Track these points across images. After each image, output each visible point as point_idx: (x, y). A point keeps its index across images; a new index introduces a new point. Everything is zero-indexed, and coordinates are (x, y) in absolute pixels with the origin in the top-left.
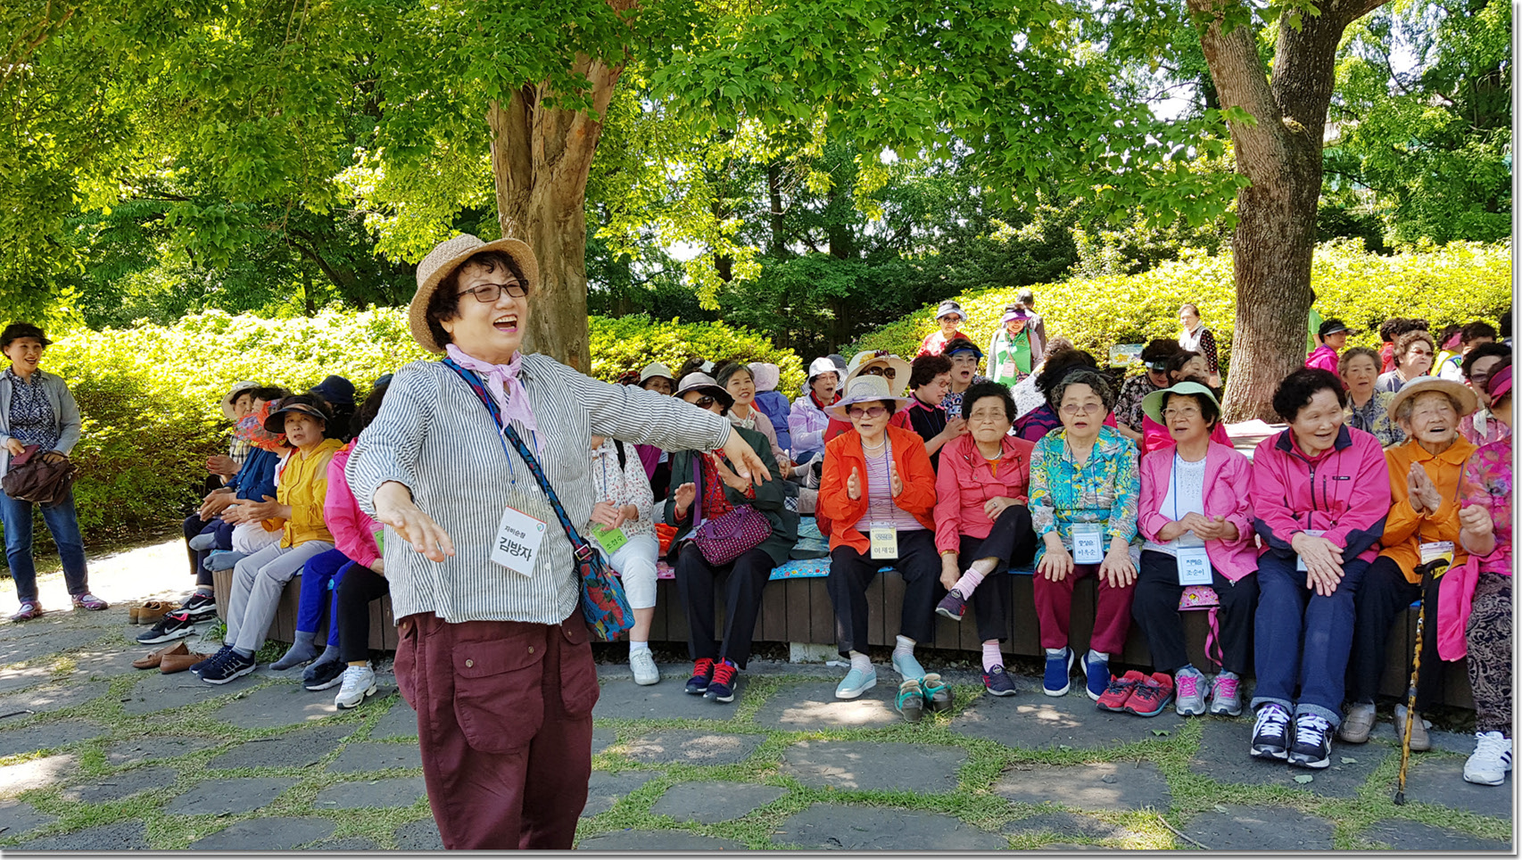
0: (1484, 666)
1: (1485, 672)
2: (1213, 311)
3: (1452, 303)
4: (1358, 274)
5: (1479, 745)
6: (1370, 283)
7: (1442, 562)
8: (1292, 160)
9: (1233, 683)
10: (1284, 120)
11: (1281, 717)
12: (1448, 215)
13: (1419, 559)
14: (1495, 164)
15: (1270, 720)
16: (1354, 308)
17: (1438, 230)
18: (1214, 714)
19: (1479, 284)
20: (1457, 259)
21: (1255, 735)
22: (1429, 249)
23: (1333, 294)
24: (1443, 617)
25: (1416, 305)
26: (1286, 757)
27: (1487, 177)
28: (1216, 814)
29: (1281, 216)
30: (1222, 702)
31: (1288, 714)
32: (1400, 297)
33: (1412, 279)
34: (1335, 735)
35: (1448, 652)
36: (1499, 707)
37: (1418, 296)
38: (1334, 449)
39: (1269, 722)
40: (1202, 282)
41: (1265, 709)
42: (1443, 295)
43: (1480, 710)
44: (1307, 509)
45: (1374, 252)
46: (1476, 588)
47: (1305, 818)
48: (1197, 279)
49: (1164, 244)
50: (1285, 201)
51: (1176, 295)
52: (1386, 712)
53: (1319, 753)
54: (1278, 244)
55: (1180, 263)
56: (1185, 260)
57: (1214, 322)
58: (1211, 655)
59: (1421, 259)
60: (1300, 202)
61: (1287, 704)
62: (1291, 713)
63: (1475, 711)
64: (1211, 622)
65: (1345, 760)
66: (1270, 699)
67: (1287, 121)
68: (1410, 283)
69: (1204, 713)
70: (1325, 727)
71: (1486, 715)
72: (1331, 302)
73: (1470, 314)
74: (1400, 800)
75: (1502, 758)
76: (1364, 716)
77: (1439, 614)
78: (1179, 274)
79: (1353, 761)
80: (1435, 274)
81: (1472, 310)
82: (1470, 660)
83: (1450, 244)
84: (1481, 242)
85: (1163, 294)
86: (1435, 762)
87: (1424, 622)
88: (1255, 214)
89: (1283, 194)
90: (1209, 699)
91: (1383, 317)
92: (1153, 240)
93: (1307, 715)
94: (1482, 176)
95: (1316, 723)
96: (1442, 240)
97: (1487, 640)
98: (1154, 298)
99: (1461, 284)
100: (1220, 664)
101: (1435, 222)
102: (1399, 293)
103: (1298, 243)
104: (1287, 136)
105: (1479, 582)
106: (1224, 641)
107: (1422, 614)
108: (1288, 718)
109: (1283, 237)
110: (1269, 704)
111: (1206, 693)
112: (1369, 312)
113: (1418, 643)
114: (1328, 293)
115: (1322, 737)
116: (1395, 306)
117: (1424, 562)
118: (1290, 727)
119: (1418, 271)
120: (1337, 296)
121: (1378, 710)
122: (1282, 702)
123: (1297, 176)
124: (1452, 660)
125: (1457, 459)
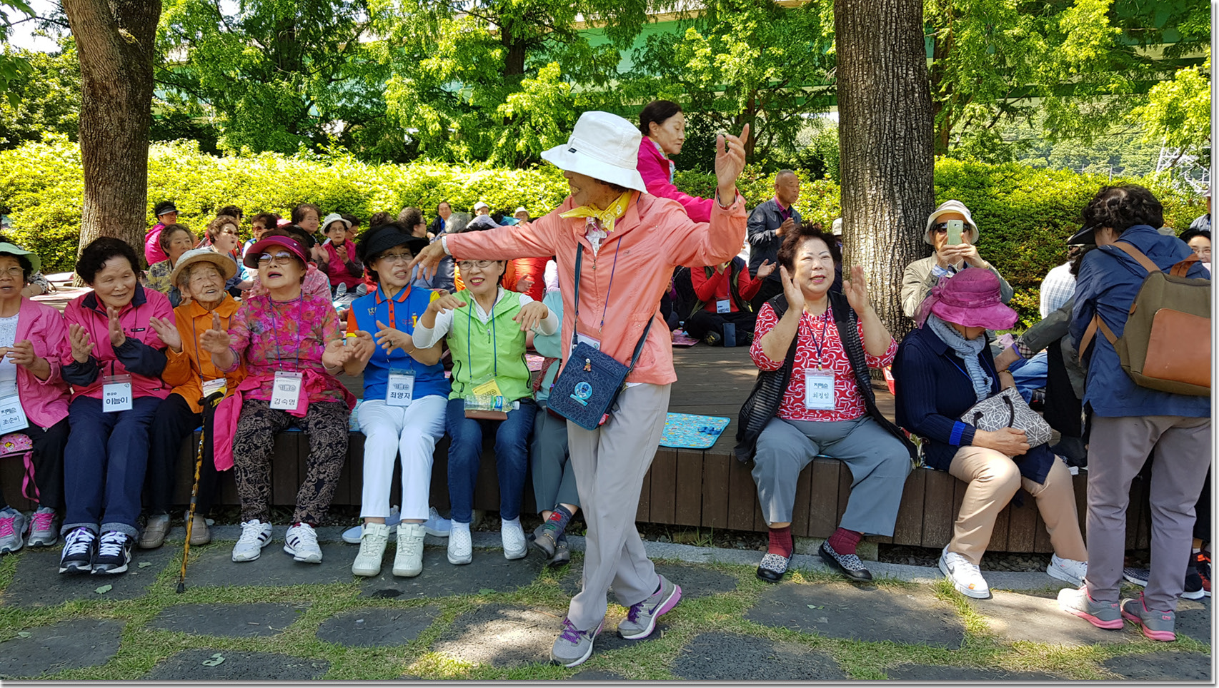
0: (245, 471)
1: (246, 476)
2: (73, 190)
3: (262, 197)
4: (194, 168)
5: (244, 533)
6: (202, 177)
7: (218, 395)
8: (127, 66)
9: (49, 517)
10: (120, 31)
11: (87, 537)
12: (262, 131)
13: (202, 394)
14: (294, 98)
15: (78, 541)
16: (190, 195)
17: (256, 141)
18: (32, 547)
19: (280, 184)
20: (266, 164)
21: (64, 556)
22: (249, 155)
23: (174, 183)
24: (217, 437)
25: (236, 196)
26: (90, 569)
27: (289, 107)
28: (19, 641)
29: (120, 112)
30: (38, 536)
31: (94, 534)
32: (225, 189)
33: (233, 176)
34: (134, 546)
35: (221, 465)
36: (256, 501)
37: (237, 190)
38: (132, 306)
39: (77, 542)
40: (63, 163)
41: (73, 533)
42: (255, 191)
43: (244, 506)
44: (110, 358)
45: (208, 153)
46: (241, 412)
47: (100, 624)
48: (59, 161)
49: (31, 126)
50: (123, 99)
51: (39, 173)
52: (177, 520)
53: (119, 560)
54: (118, 135)
55: (43, 145)
56: (49, 143)
57: (74, 199)
58: (29, 495)
59: (240, 162)
60: (136, 104)
61: (93, 526)
62: (97, 532)
63: (241, 506)
64: (27, 466)
65: (142, 565)
66: (77, 525)
67: (123, 31)
68: (232, 179)
69: (22, 548)
70: (124, 539)
71: (248, 509)
72: (173, 189)
73: (274, 206)
74: (181, 589)
75: (259, 538)
76: (159, 525)
77: (215, 435)
78: (43, 155)
79: (149, 564)
80: (250, 174)
81: (274, 203)
82: (235, 468)
83: (264, 153)
84: (283, 154)
85: (25, 170)
86: (214, 552)
87: (204, 443)
88: (97, 108)
89: (121, 93)
90: (26, 535)
91: (213, 204)
92: (20, 122)
93: (109, 532)
94: (286, 105)
95: (116, 538)
96: (258, 149)
97: (247, 452)
98: (17, 173)
99: (268, 183)
100: (38, 501)
101: (253, 135)
102: (224, 187)
103: (135, 137)
104: (123, 44)
105: (243, 407)
106: (40, 480)
107: (202, 437)
108: (93, 537)
109: (122, 130)
110: (76, 529)
111: (24, 530)
112: (201, 200)
113: (199, 460)
114: (171, 182)
115: (121, 548)
116: (221, 196)
117: (205, 396)
118: (95, 544)
119: (238, 171)
120: (177, 185)
121: (171, 519)
122: (88, 525)
123: (132, 80)
124: (225, 470)
125: (226, 313)
